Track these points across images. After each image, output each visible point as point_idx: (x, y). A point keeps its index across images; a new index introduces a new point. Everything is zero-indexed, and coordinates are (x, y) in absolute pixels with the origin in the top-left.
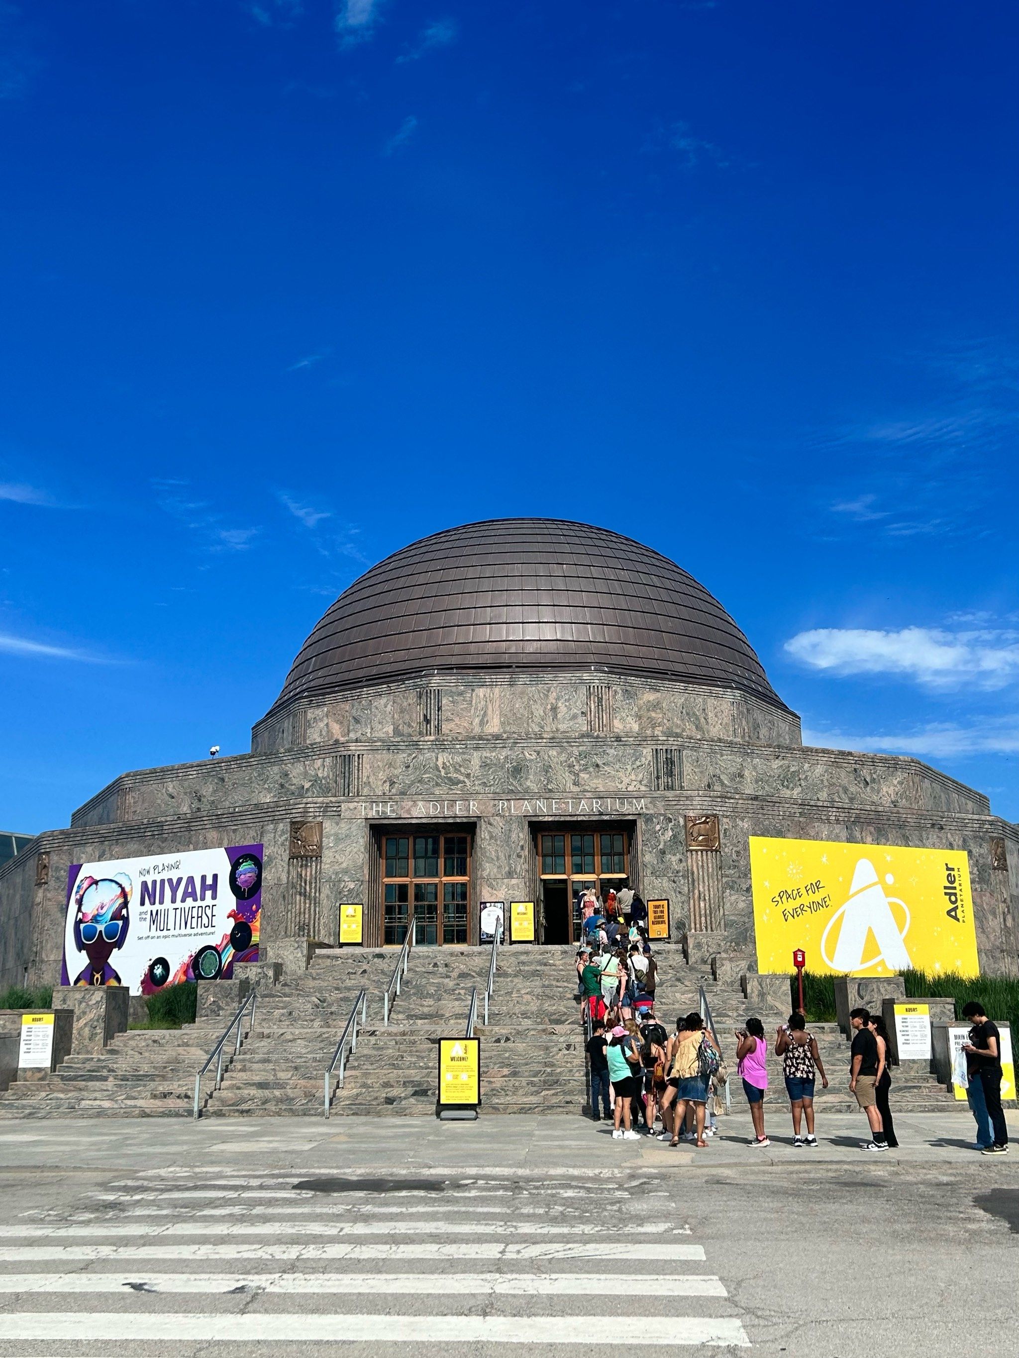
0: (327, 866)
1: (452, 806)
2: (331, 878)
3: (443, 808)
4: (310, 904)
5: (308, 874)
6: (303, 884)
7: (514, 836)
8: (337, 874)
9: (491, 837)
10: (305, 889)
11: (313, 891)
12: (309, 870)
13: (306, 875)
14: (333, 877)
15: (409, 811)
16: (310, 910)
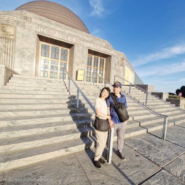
0: (18, 45)
1: (67, 37)
2: (20, 49)
3: (64, 37)
4: (10, 58)
5: (9, 46)
6: (6, 49)
7: (84, 52)
8: (22, 49)
9: (78, 51)
10: (7, 51)
11: (11, 53)
12: (9, 44)
13: (8, 46)
14: (21, 49)
15: (52, 34)
16: (9, 60)
